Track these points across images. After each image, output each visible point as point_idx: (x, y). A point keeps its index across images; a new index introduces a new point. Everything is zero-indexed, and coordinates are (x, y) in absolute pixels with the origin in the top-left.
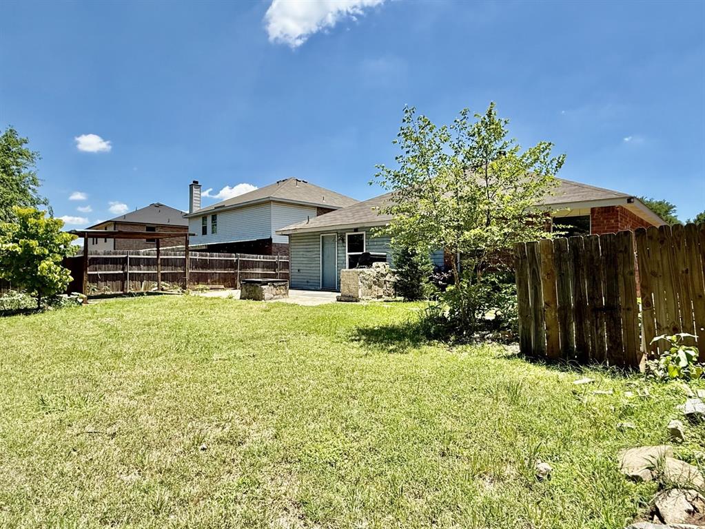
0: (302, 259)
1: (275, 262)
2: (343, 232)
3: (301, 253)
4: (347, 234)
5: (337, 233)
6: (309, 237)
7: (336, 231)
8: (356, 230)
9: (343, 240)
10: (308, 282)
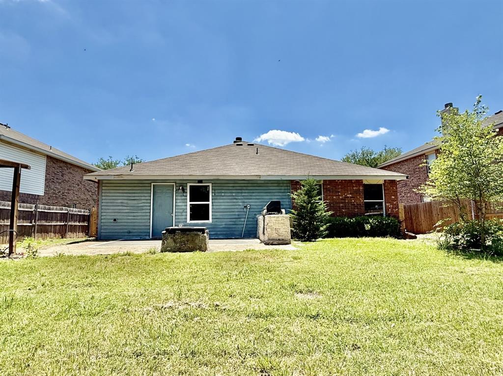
0: (121, 208)
1: (32, 212)
2: (185, 182)
3: (119, 201)
4: (189, 185)
5: (175, 183)
6: (135, 185)
7: (175, 181)
8: (200, 181)
9: (184, 190)
10: (130, 232)
